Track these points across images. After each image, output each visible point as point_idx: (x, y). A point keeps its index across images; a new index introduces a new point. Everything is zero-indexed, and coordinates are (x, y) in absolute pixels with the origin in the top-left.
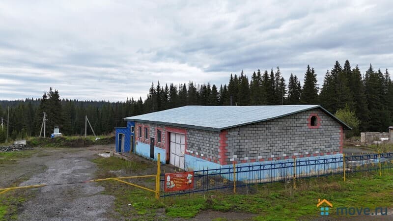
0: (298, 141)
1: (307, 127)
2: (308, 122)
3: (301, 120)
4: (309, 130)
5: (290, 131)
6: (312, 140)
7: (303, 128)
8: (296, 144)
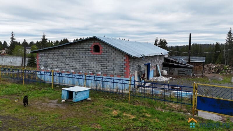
0: (83, 63)
1: (91, 53)
2: (91, 49)
3: (85, 48)
4: (92, 55)
5: (76, 55)
6: (95, 63)
7: (86, 53)
8: (81, 64)
